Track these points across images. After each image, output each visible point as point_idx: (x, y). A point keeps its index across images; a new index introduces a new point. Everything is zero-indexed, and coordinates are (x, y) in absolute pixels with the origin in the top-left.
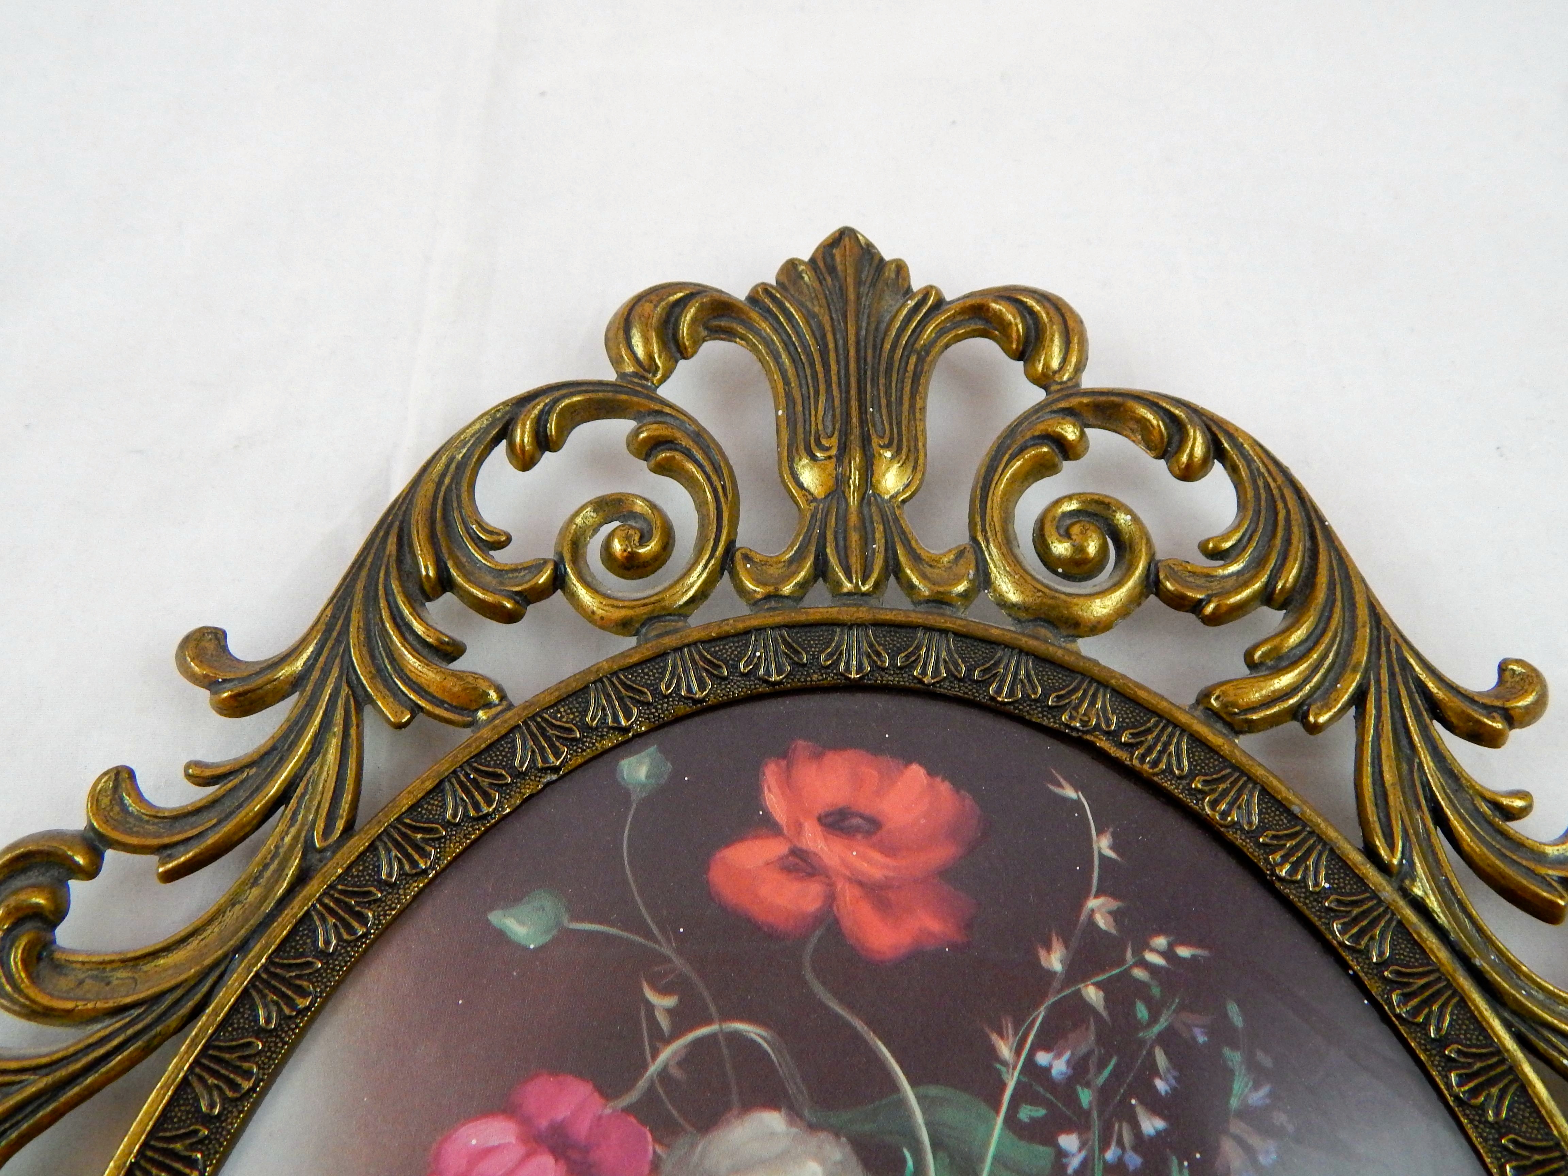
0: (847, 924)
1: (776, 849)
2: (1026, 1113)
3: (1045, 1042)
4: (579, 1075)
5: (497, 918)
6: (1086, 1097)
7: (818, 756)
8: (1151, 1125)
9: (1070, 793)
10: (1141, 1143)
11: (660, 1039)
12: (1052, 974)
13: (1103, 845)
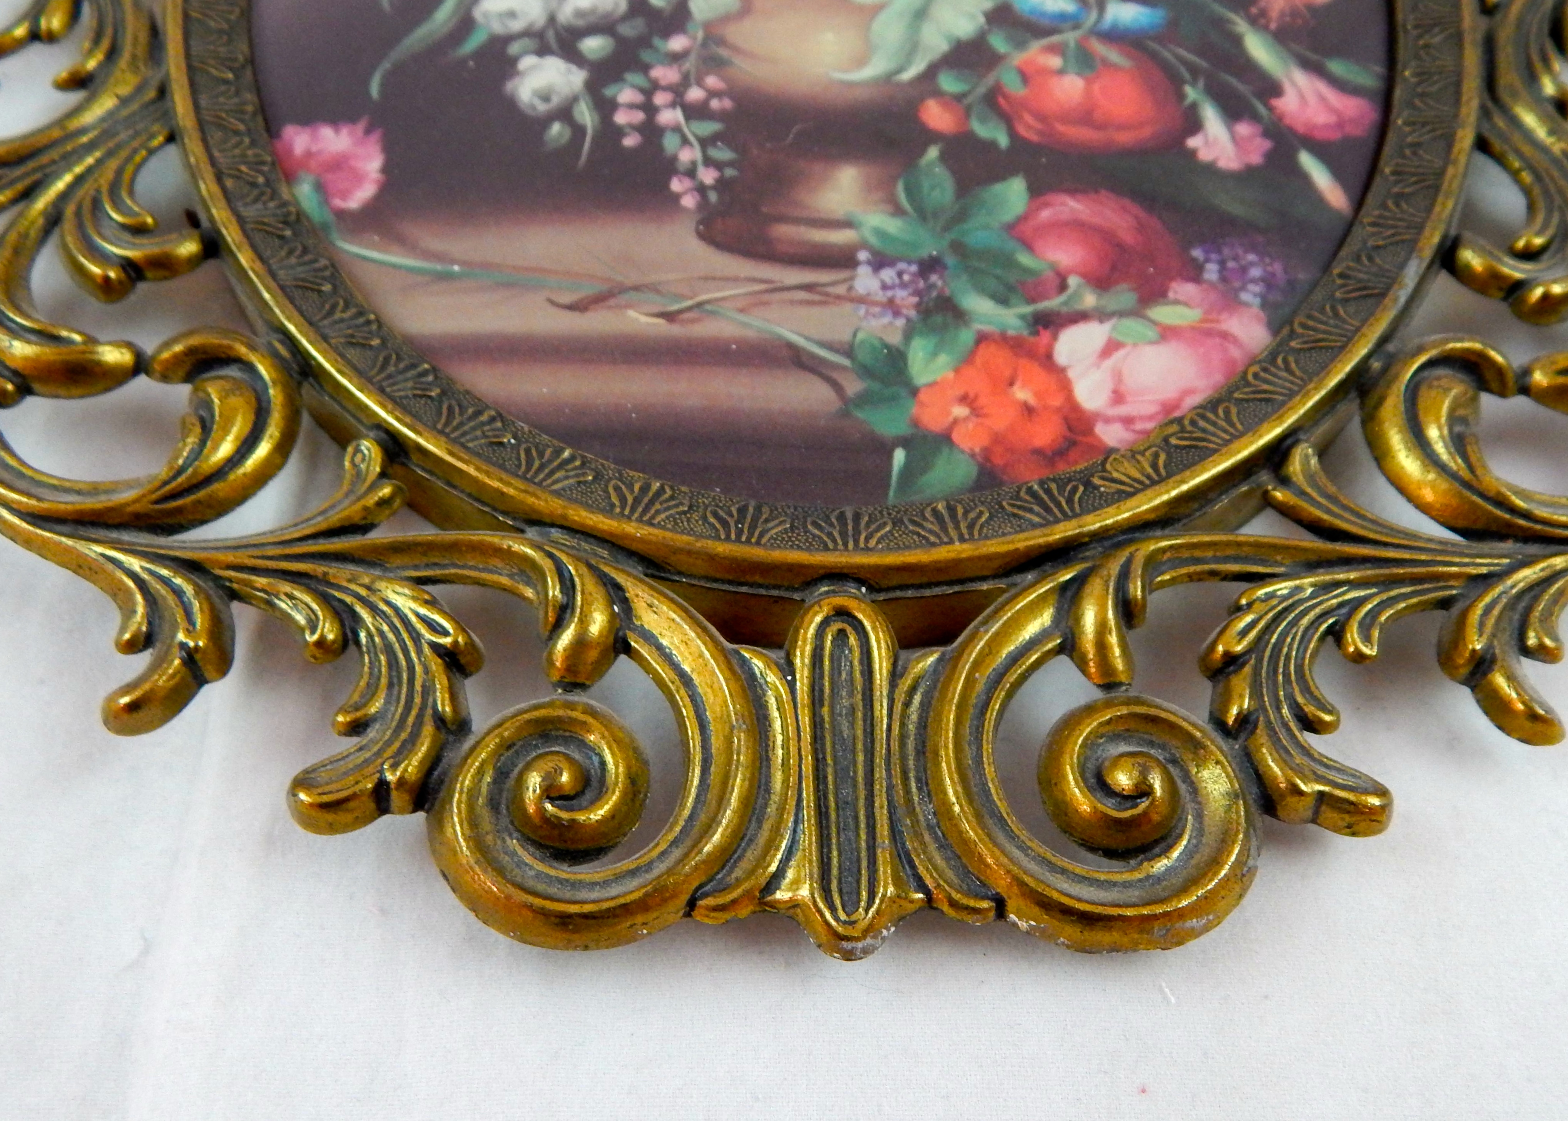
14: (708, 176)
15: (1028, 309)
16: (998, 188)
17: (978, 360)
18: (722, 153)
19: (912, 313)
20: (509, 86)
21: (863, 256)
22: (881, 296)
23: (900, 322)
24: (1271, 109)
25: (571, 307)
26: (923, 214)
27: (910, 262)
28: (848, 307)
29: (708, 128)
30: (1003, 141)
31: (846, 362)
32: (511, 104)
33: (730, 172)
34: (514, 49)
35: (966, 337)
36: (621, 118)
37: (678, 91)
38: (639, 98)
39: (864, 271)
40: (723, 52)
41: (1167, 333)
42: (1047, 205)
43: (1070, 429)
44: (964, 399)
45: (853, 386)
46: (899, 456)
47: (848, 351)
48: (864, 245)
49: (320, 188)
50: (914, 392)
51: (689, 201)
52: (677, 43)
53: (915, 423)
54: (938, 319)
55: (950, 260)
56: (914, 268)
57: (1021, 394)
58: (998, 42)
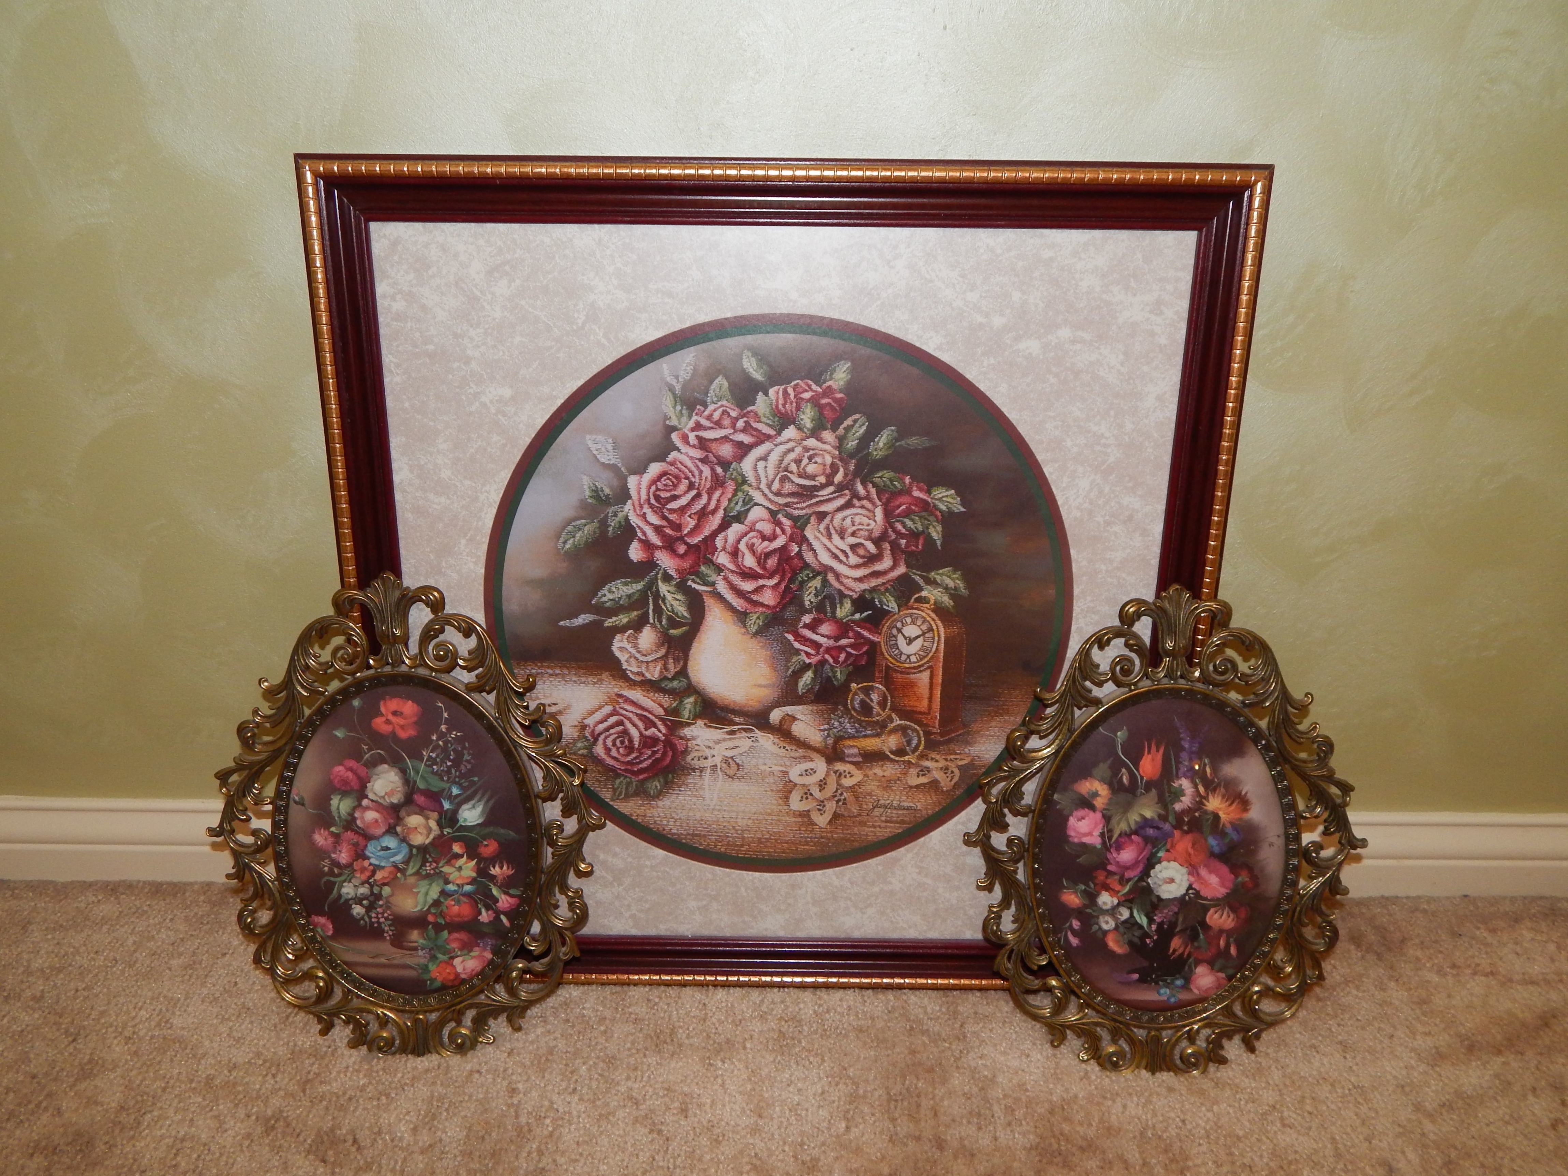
0: (397, 733)
1: (384, 719)
2: (428, 763)
3: (432, 751)
4: (353, 759)
5: (334, 731)
6: (438, 760)
7: (391, 699)
8: (449, 764)
9: (440, 705)
10: (447, 766)
11: (366, 753)
12: (434, 740)
13: (446, 715)
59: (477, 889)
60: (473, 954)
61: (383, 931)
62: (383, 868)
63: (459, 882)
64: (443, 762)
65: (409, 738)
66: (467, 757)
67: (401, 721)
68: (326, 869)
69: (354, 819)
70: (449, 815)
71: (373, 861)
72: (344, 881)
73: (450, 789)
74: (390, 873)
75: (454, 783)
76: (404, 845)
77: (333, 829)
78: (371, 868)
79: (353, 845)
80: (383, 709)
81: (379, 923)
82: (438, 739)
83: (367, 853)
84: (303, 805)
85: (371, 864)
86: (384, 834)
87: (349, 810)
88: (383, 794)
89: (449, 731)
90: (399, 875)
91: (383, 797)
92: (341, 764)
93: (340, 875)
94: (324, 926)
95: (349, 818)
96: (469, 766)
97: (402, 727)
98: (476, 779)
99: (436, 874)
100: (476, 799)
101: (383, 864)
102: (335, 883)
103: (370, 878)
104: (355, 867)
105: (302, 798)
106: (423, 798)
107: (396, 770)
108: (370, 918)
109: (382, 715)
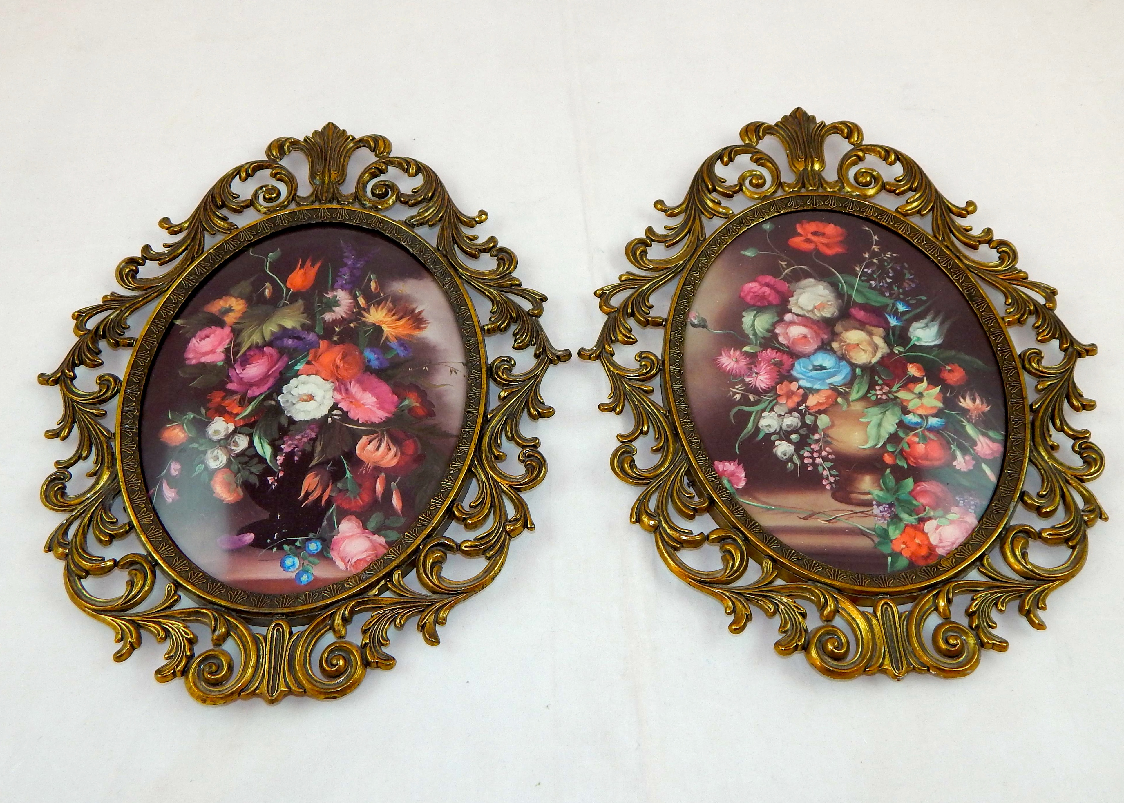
0: (820, 249)
1: (803, 238)
2: (863, 278)
3: (865, 268)
4: (769, 275)
5: (742, 252)
6: (875, 276)
7: (809, 223)
8: (889, 280)
9: (867, 229)
10: (887, 283)
11: (784, 269)
12: (866, 258)
13: (876, 237)
14: (832, 479)
15: (917, 517)
16: (906, 481)
17: (906, 532)
18: (834, 472)
19: (888, 519)
20: (774, 450)
21: (874, 503)
22: (880, 514)
23: (886, 522)
24: (974, 450)
25: (804, 518)
26: (888, 490)
27: (886, 504)
28: (873, 517)
29: (829, 464)
30: (906, 467)
31: (874, 533)
32: (775, 456)
33: (837, 478)
34: (773, 438)
35: (902, 525)
36: (806, 461)
37: (819, 452)
38: (810, 455)
39: (875, 507)
40: (829, 439)
41: (952, 522)
42: (919, 486)
43: (930, 550)
44: (904, 543)
45: (877, 540)
46: (890, 558)
47: (874, 530)
48: (875, 500)
49: (729, 481)
50: (892, 541)
51: (828, 487)
52: (816, 437)
53: (893, 550)
54: (895, 520)
55: (896, 504)
56: (887, 506)
57: (917, 541)
58: (901, 434)
59: (946, 424)
60: (951, 517)
61: (821, 477)
62: (817, 391)
63: (920, 412)
64: (881, 278)
65: (837, 255)
66: (907, 276)
67: (825, 241)
68: (738, 397)
69: (775, 336)
70: (897, 332)
71: (803, 383)
72: (764, 411)
73: (894, 305)
74: (827, 398)
75: (898, 299)
76: (844, 363)
77: (747, 349)
78: (801, 391)
79: (775, 364)
80: (800, 230)
81: (814, 465)
82: (871, 257)
83: (794, 373)
84: (704, 326)
85: (800, 387)
86: (816, 351)
87: (767, 326)
88: (811, 308)
89: (883, 250)
90: (840, 400)
91: (812, 311)
92: (756, 281)
93: (756, 403)
94: (733, 474)
95: (768, 335)
96: (913, 285)
97: (827, 245)
98: (924, 298)
99: (888, 400)
100: (929, 318)
101: (817, 386)
102: (750, 414)
103: (799, 404)
104: (779, 392)
105: (704, 320)
106: (862, 313)
107: (825, 284)
108: (802, 458)
109: (800, 235)
